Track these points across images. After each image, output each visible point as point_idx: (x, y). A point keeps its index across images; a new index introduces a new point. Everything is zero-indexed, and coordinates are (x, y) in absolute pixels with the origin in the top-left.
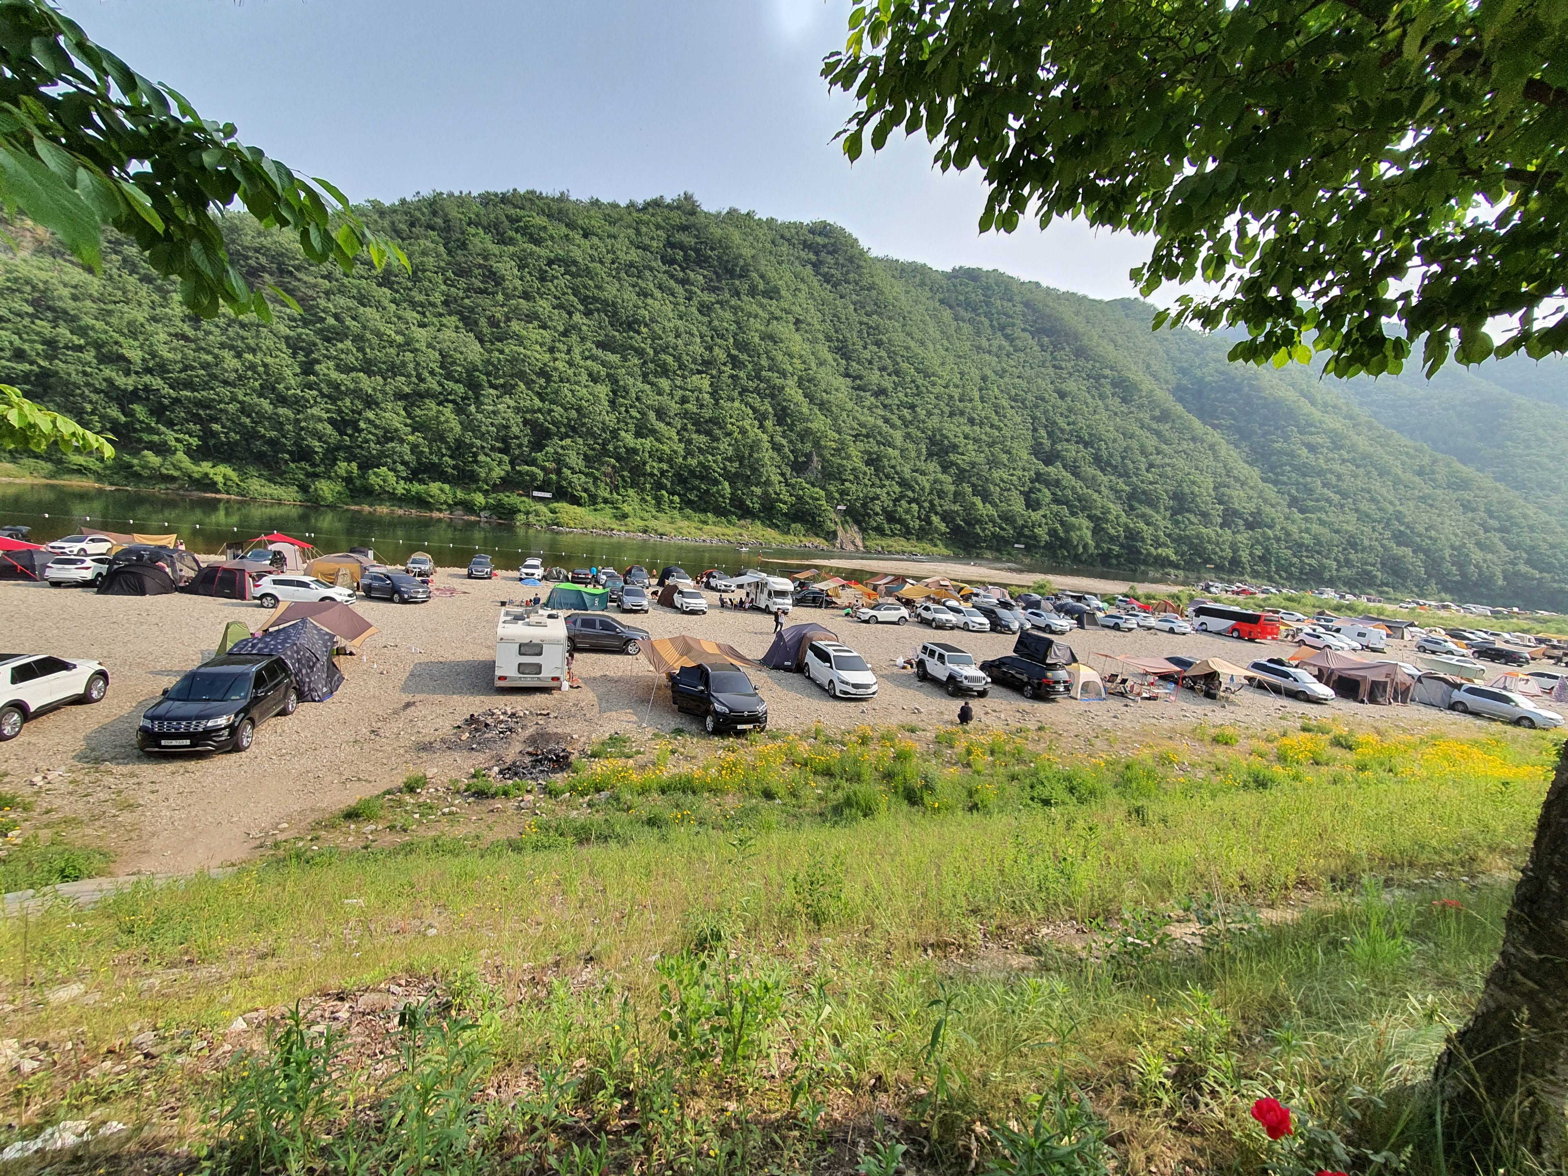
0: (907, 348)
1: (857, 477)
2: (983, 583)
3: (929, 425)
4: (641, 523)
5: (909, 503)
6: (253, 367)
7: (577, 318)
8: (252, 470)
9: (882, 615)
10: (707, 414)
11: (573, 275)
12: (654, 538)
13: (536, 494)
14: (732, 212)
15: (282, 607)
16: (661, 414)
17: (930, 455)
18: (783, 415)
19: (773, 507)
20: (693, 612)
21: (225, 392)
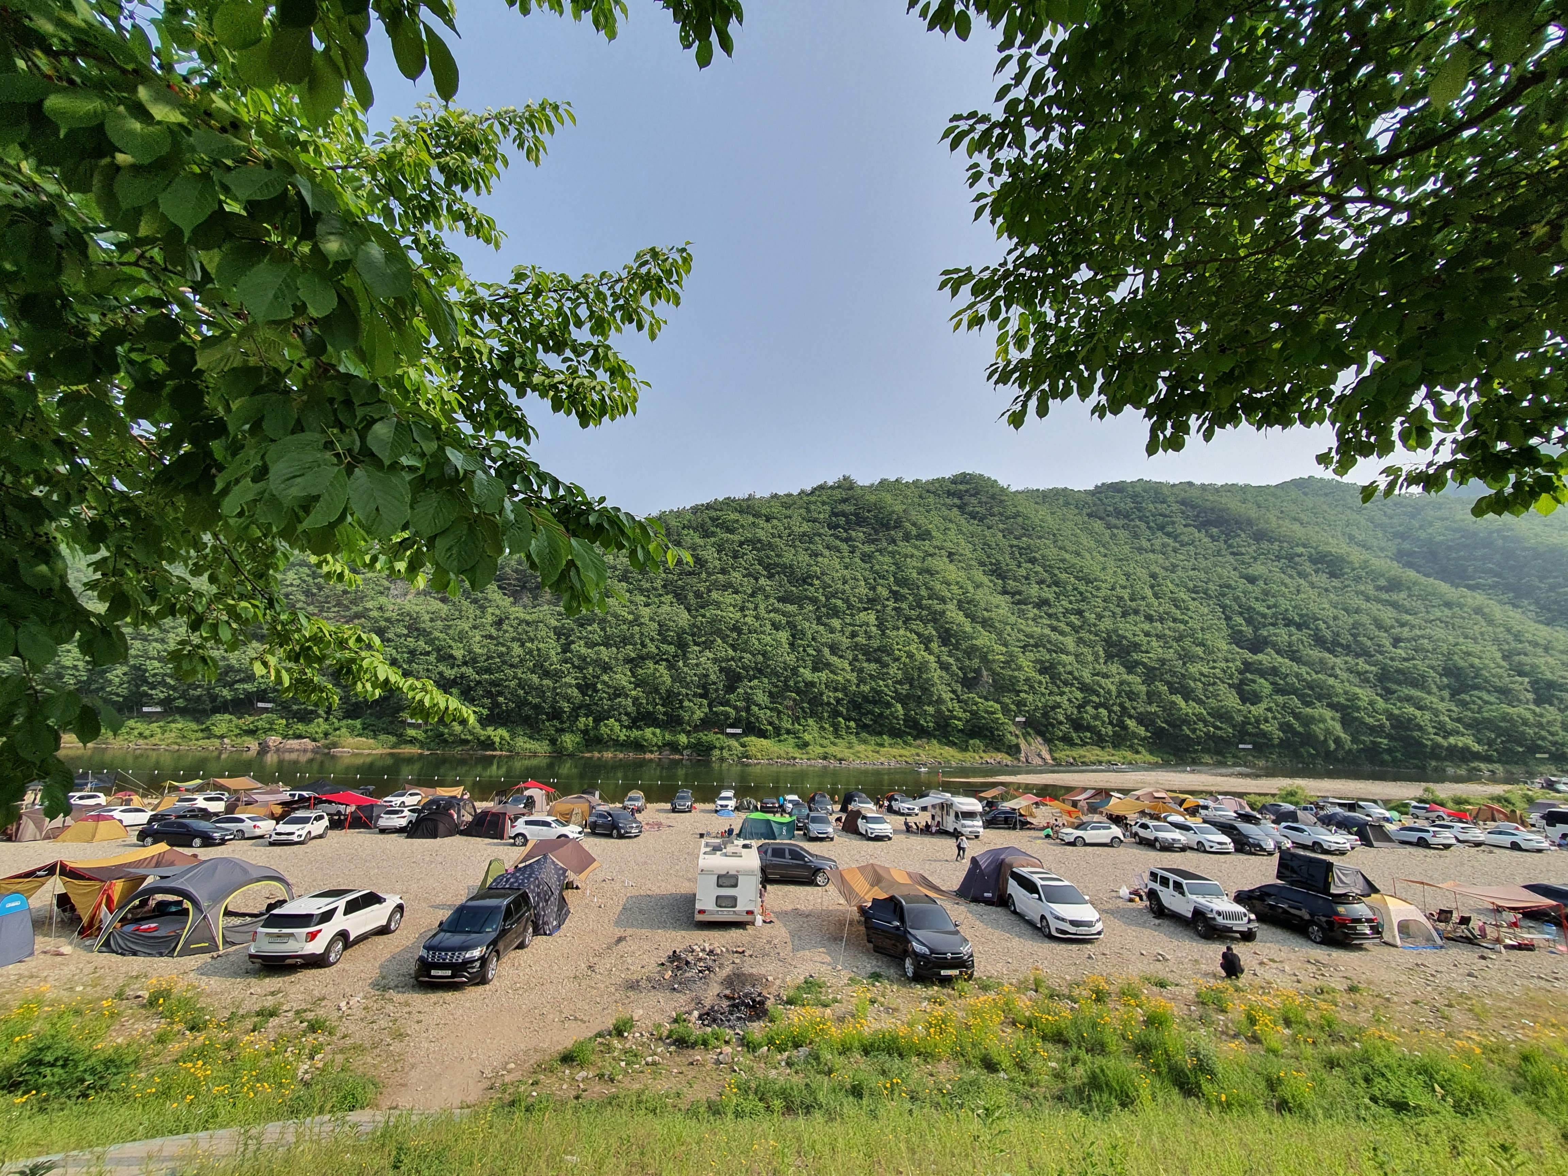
0: (1063, 561)
1: (1032, 687)
2: (1211, 793)
3: (1102, 626)
4: (822, 751)
5: (1096, 708)
6: (530, 652)
7: (762, 581)
8: (519, 730)
9: (1090, 835)
10: (876, 644)
11: (758, 550)
12: (833, 764)
13: (729, 730)
14: (882, 482)
15: (530, 845)
16: (834, 649)
17: (1109, 657)
18: (947, 637)
19: (948, 725)
20: (878, 839)
21: (509, 672)
